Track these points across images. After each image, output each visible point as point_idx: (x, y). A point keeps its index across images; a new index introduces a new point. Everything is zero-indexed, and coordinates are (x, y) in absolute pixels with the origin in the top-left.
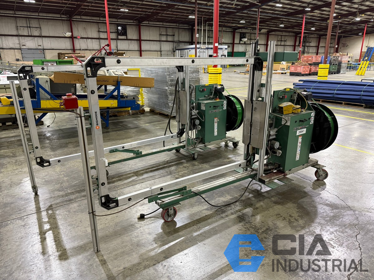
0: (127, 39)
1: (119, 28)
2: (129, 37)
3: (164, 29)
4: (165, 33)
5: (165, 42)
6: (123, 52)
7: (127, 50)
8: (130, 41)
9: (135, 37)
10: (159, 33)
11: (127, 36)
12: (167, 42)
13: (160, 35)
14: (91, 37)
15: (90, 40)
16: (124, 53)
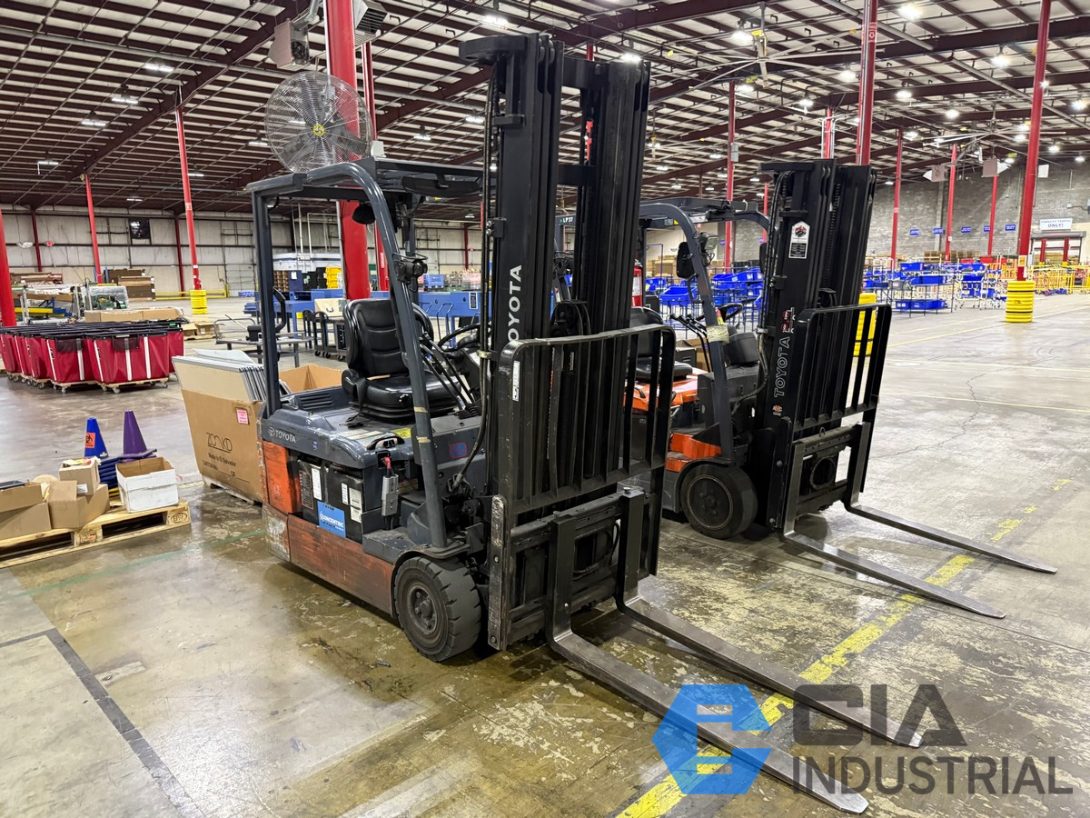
0: (151, 245)
1: (135, 225)
2: (155, 240)
3: (231, 224)
4: (232, 232)
5: (234, 249)
6: (141, 268)
7: (151, 264)
8: (157, 248)
9: (170, 240)
10: (219, 232)
11: (150, 238)
12: (238, 249)
13: (222, 235)
14: (75, 243)
15: (72, 248)
16: (143, 271)
